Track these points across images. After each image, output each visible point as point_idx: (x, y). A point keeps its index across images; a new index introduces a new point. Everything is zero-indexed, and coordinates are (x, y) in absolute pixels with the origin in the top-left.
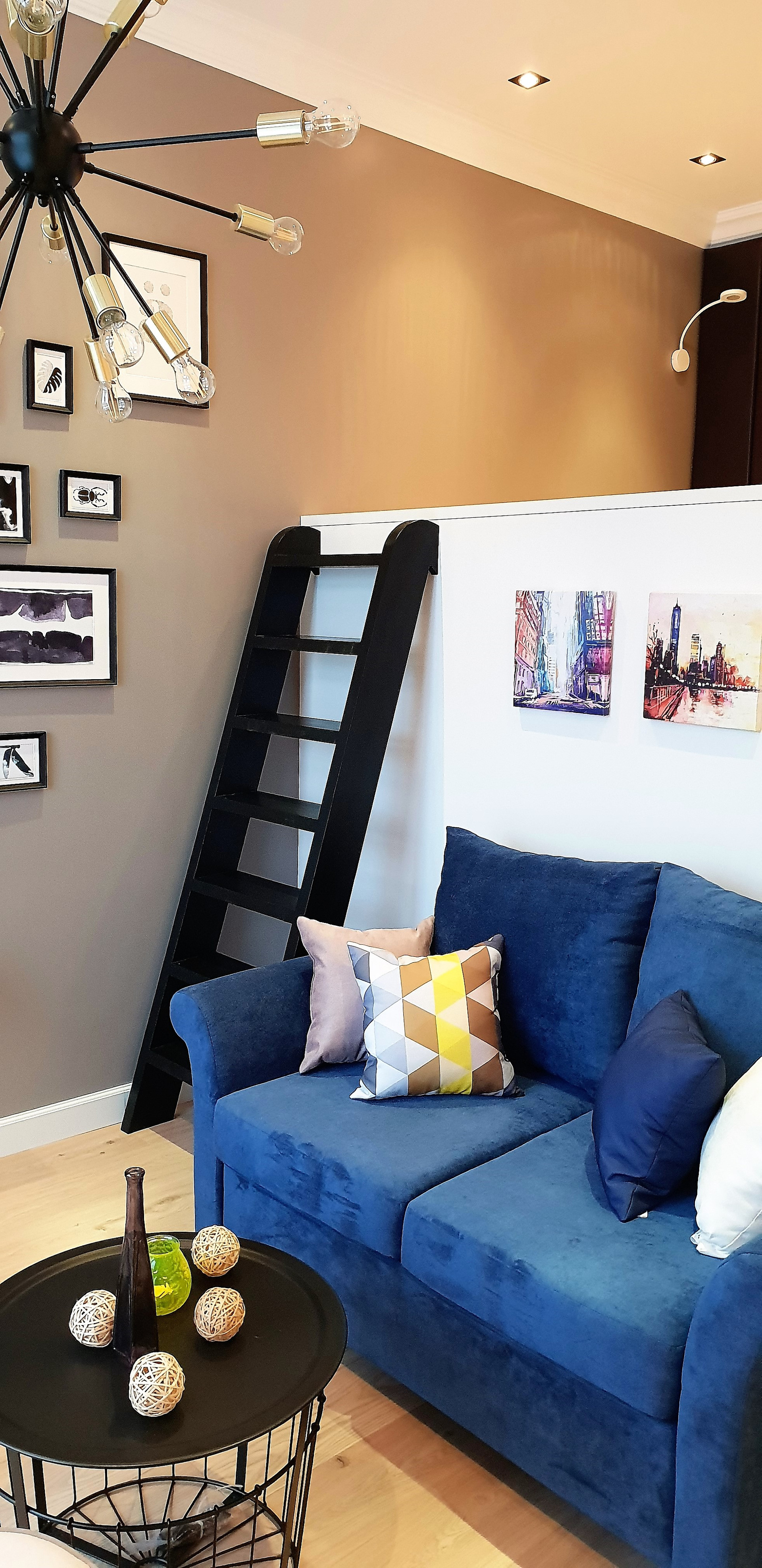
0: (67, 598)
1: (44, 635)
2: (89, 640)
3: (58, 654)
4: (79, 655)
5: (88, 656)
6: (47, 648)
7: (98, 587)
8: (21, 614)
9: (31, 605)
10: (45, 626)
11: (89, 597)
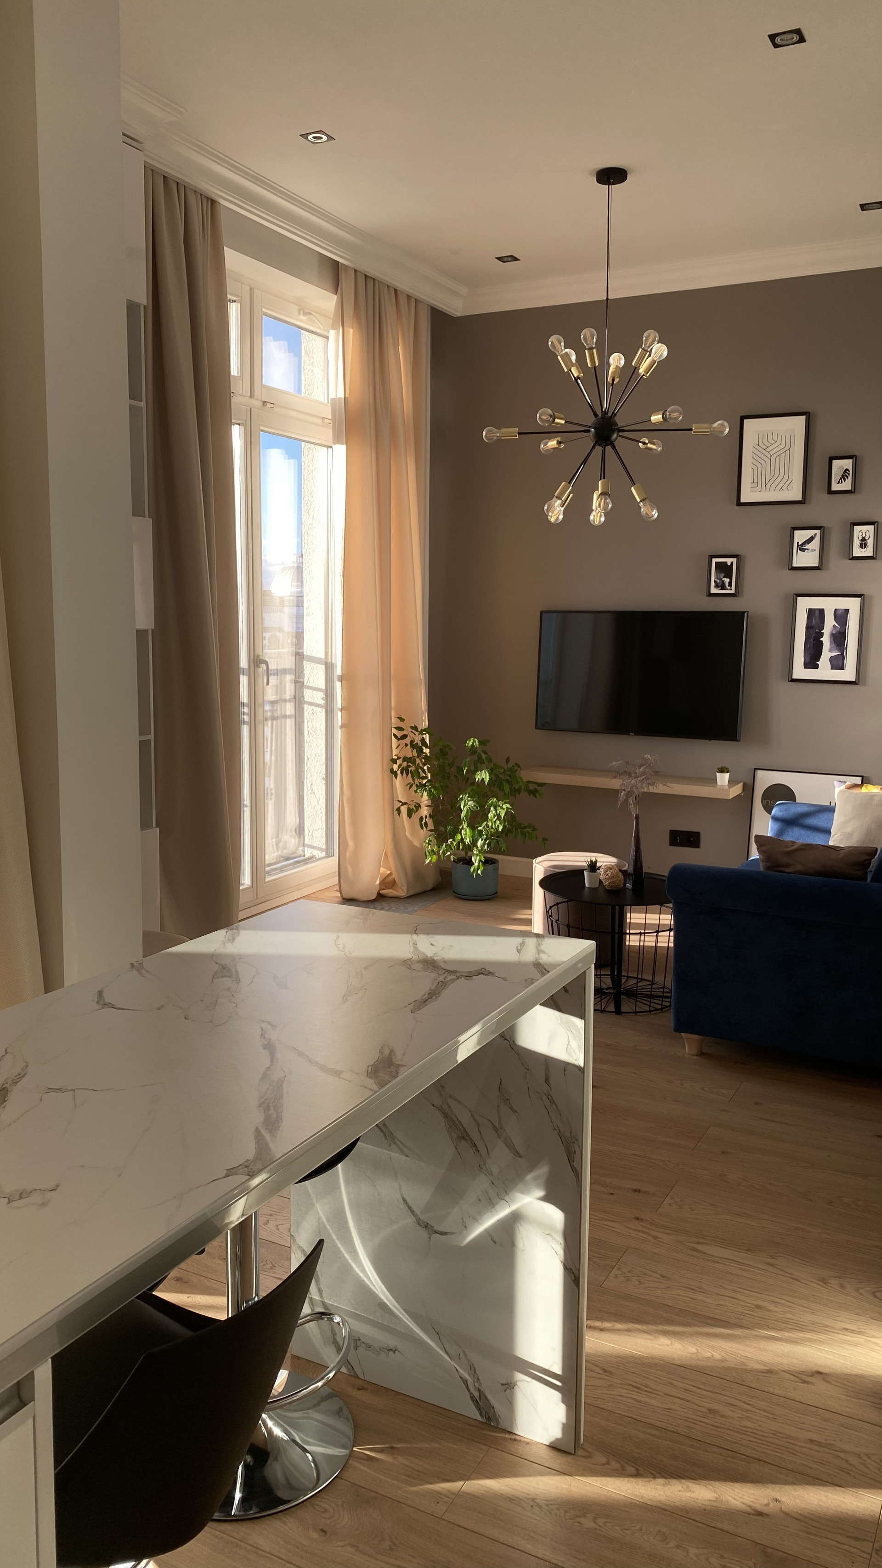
0: (842, 654)
1: (821, 639)
2: (816, 667)
3: (810, 647)
4: (808, 660)
5: (807, 666)
6: (813, 641)
7: (848, 673)
8: (834, 626)
9: (839, 632)
10: (826, 640)
11: (842, 668)
